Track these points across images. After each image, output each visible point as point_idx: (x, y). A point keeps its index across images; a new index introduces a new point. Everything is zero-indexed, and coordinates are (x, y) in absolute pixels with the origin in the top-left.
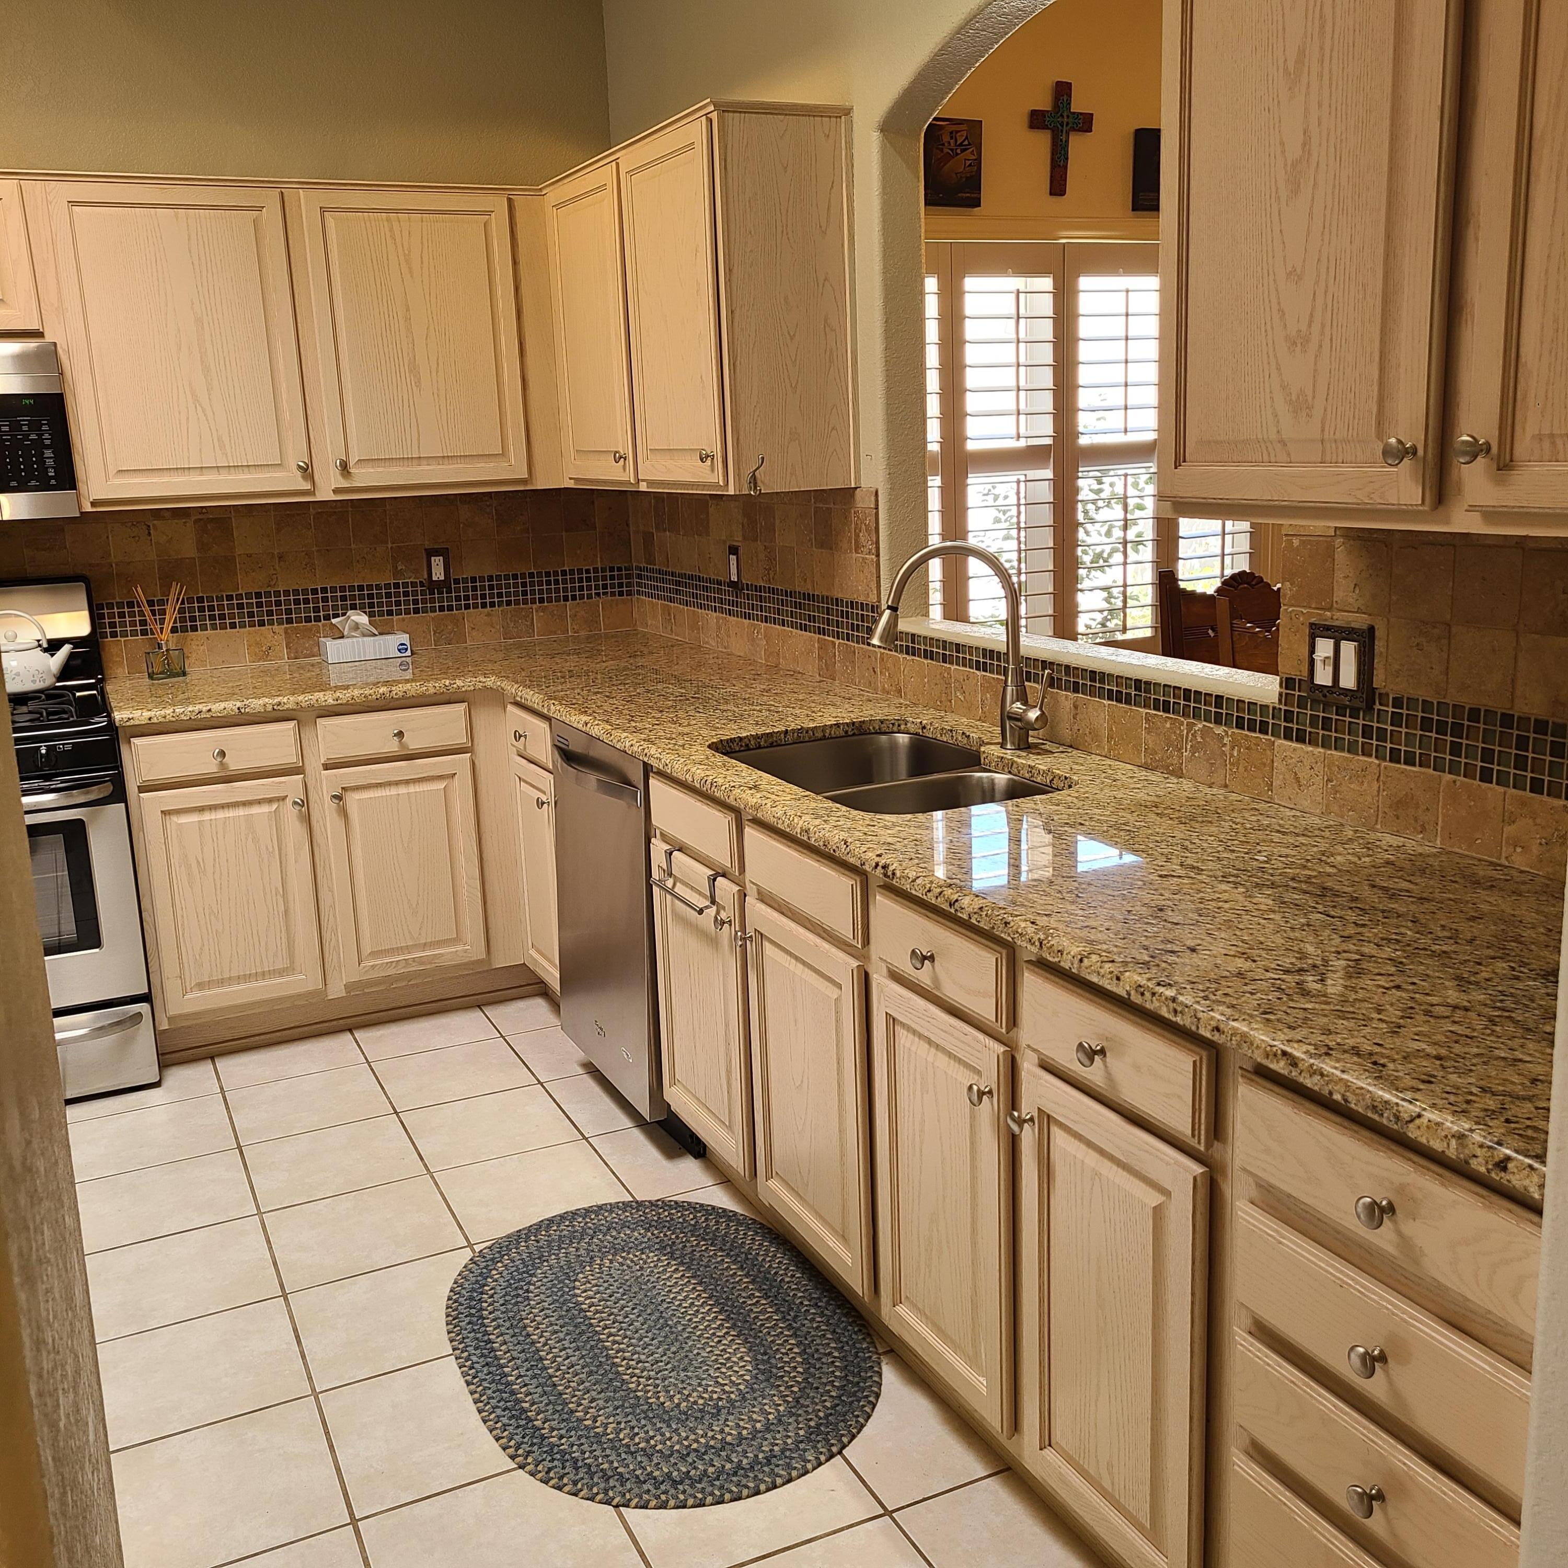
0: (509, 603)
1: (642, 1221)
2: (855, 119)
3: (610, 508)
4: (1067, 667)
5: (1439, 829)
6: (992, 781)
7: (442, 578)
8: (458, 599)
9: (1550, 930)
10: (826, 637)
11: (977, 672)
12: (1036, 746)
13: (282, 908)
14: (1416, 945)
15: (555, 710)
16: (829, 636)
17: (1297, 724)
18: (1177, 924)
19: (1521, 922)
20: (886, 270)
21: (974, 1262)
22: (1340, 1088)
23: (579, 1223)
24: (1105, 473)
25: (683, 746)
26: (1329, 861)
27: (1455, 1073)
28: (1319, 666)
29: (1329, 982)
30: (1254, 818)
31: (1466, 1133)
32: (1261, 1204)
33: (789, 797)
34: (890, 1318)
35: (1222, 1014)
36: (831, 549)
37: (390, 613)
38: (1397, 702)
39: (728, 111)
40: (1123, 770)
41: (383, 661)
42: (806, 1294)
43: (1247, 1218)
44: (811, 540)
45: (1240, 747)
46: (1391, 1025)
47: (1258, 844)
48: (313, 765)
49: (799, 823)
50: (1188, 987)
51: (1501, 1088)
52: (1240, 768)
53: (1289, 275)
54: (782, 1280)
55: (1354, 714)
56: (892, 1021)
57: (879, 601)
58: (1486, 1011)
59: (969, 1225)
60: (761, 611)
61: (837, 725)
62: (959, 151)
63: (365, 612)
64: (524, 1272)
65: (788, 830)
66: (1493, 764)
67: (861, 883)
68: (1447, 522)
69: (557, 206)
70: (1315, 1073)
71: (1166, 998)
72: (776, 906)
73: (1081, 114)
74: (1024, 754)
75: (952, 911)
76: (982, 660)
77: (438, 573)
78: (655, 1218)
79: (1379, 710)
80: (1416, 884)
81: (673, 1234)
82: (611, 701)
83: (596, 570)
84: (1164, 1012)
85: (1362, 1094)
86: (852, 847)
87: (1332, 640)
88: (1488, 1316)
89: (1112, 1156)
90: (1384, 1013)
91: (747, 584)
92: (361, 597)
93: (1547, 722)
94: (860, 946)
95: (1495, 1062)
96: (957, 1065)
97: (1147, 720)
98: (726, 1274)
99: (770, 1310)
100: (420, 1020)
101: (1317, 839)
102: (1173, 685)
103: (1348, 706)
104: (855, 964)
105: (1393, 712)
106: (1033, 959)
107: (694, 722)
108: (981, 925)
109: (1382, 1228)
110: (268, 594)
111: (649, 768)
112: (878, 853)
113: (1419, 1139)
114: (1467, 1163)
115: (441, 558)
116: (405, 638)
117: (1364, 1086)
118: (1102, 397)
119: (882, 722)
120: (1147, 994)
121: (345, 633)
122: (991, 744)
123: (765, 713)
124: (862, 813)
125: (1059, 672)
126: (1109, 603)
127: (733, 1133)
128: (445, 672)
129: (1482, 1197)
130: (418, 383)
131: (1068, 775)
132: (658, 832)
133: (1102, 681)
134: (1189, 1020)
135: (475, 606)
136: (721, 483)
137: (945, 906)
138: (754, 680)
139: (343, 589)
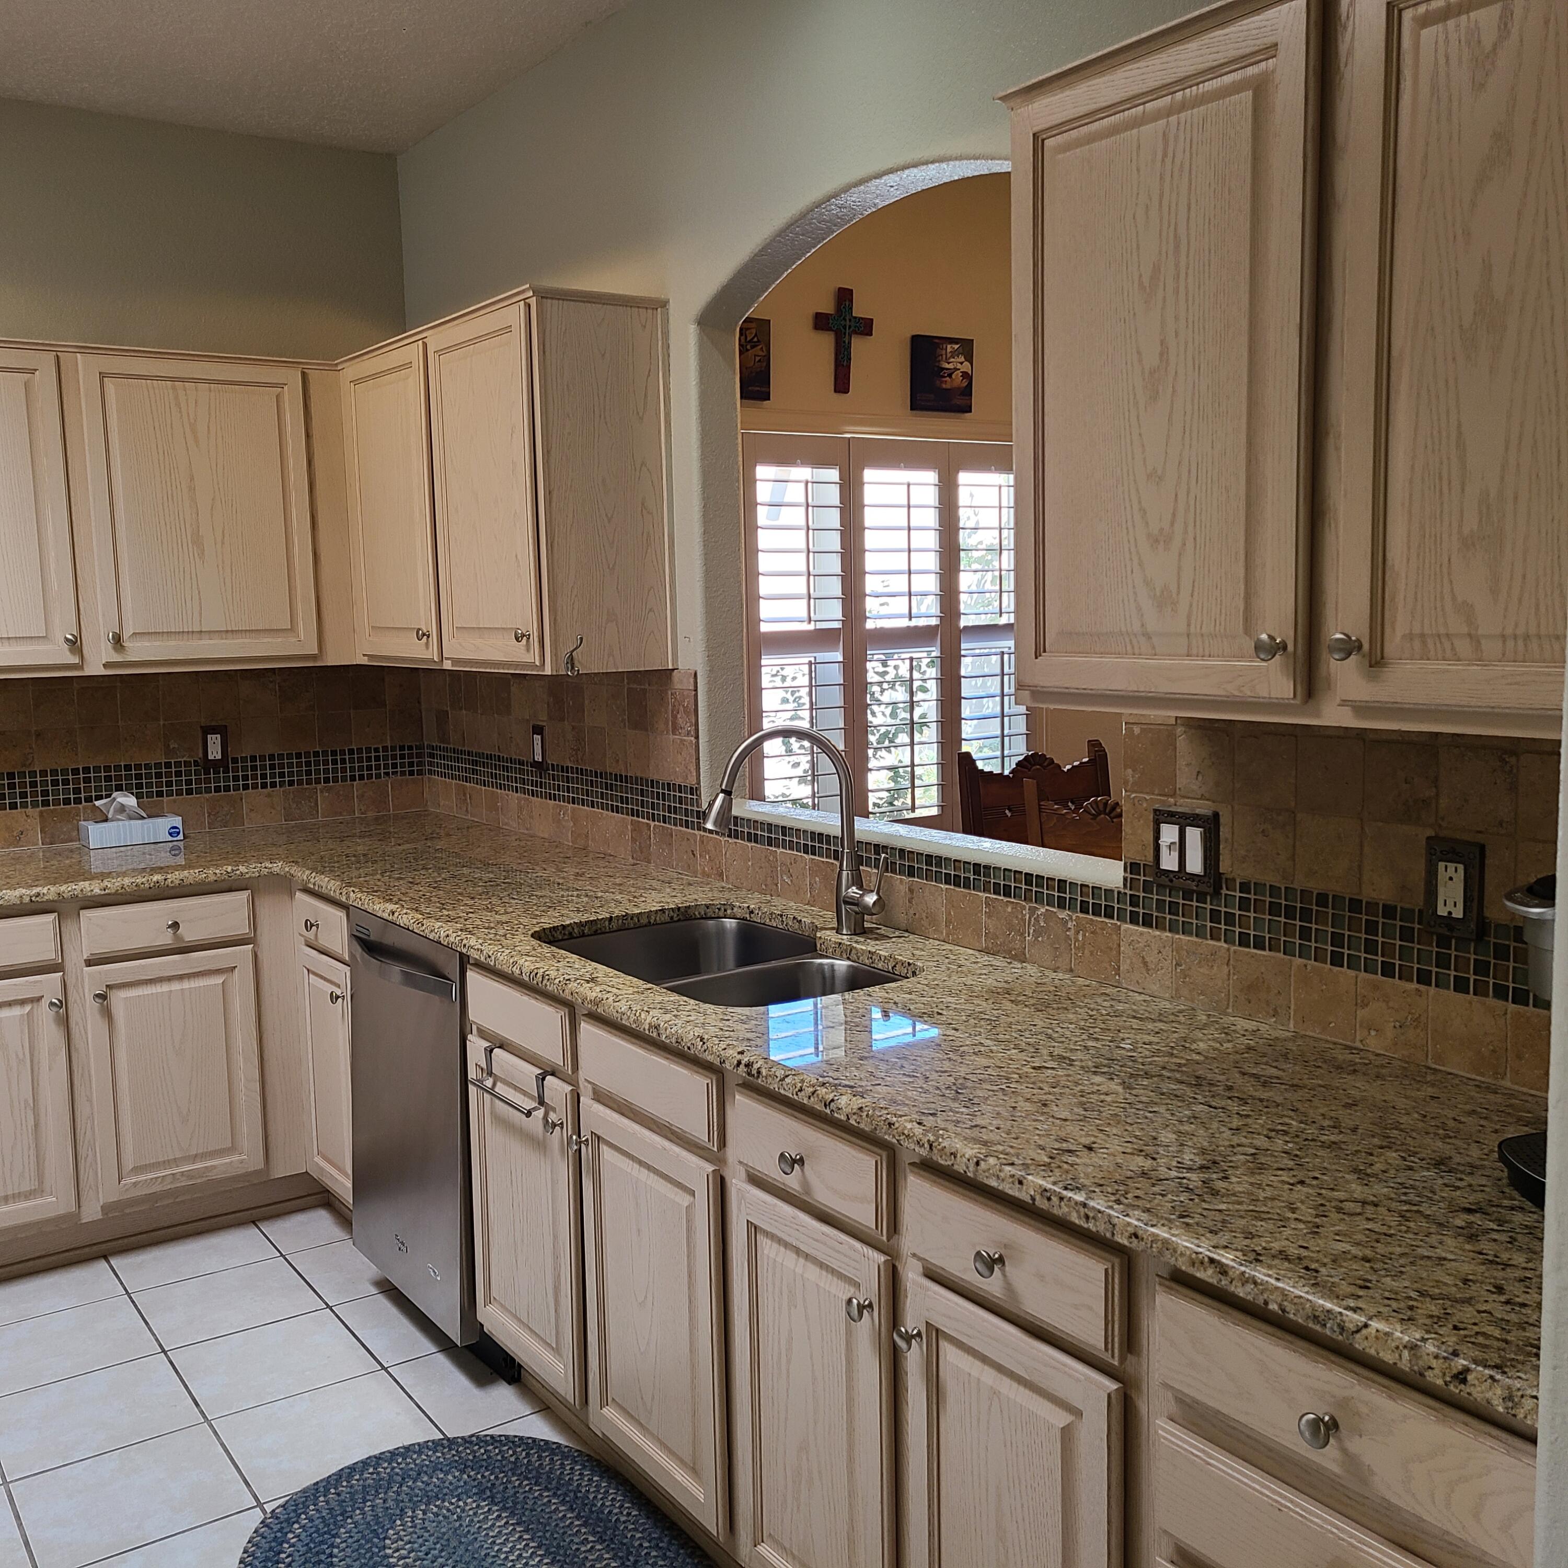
0: (291, 783)
1: (456, 1461)
2: (671, 311)
3: (401, 686)
4: (902, 851)
5: (1292, 1013)
6: (832, 966)
7: (219, 757)
8: (236, 779)
9: (1425, 1116)
10: (640, 819)
11: (805, 855)
12: (871, 930)
13: (31, 1122)
14: (1304, 1136)
15: (356, 897)
16: (643, 818)
17: (1143, 908)
18: (1066, 1120)
19: (1394, 1107)
20: (704, 457)
21: (852, 1494)
22: (1276, 1296)
23: (384, 1469)
24: (889, 657)
25: (505, 935)
26: (1193, 1048)
27: (1387, 1276)
28: (1164, 851)
29: (1234, 1179)
30: (1105, 1004)
31: (1419, 1343)
32: (1181, 1421)
33: (631, 990)
34: (750, 1560)
35: (1139, 1220)
36: (646, 730)
37: (160, 794)
38: (1245, 887)
39: (547, 298)
40: (965, 954)
41: (152, 846)
42: (646, 1534)
43: (1169, 1437)
44: (623, 720)
45: (1085, 931)
46: (1310, 1225)
47: (1119, 1031)
48: (74, 959)
49: (647, 1019)
50: (1097, 1190)
51: (1437, 1291)
52: (1086, 951)
53: (1149, 476)
54: (617, 1520)
55: (1201, 898)
56: (753, 1229)
57: (699, 783)
58: (1394, 1205)
59: (845, 1453)
60: (568, 792)
61: (663, 911)
62: (748, 347)
63: (132, 794)
64: (325, 1533)
65: (634, 1026)
66: (1343, 948)
67: (717, 1081)
68: (1318, 715)
69: (356, 382)
70: (1247, 1282)
71: (1076, 1203)
72: (615, 1106)
73: (862, 318)
74: (862, 940)
75: (828, 1111)
76: (810, 843)
77: (215, 752)
78: (471, 1457)
79: (1226, 895)
80: (1284, 1070)
81: (491, 1474)
82: (416, 887)
83: (385, 749)
84: (1074, 1218)
85: (1302, 1304)
86: (709, 1044)
87: (1177, 827)
88: (1446, 1537)
89: (1012, 1372)
90: (1298, 1212)
91: (553, 765)
92: (129, 777)
93: (1396, 907)
94: (715, 1149)
95: (1422, 1262)
96: (830, 1276)
97: (987, 905)
98: (554, 1517)
99: (606, 1556)
100: (188, 1241)
101: (1174, 1025)
102: (1014, 869)
103: (1194, 891)
104: (710, 1168)
105: (1240, 897)
106: (917, 1161)
107: (511, 909)
108: (862, 1126)
109: (1328, 1447)
110: (22, 775)
111: (465, 959)
112: (740, 1050)
113: (1367, 1350)
114: (1422, 1375)
115: (219, 736)
116: (177, 821)
117: (1303, 1294)
118: (885, 584)
119: (707, 906)
120: (1055, 1199)
121: (110, 816)
122: (826, 929)
123: (585, 899)
124: (713, 1007)
125: (894, 855)
126: (896, 782)
127: (560, 1355)
128: (225, 858)
129: (1434, 1409)
130: (202, 554)
131: (911, 961)
132: (474, 1027)
133: (939, 865)
134: (1103, 1226)
135: (255, 786)
136: (537, 663)
137: (819, 1107)
138: (564, 863)
139: (107, 769)
